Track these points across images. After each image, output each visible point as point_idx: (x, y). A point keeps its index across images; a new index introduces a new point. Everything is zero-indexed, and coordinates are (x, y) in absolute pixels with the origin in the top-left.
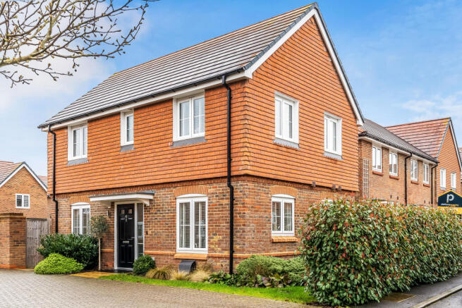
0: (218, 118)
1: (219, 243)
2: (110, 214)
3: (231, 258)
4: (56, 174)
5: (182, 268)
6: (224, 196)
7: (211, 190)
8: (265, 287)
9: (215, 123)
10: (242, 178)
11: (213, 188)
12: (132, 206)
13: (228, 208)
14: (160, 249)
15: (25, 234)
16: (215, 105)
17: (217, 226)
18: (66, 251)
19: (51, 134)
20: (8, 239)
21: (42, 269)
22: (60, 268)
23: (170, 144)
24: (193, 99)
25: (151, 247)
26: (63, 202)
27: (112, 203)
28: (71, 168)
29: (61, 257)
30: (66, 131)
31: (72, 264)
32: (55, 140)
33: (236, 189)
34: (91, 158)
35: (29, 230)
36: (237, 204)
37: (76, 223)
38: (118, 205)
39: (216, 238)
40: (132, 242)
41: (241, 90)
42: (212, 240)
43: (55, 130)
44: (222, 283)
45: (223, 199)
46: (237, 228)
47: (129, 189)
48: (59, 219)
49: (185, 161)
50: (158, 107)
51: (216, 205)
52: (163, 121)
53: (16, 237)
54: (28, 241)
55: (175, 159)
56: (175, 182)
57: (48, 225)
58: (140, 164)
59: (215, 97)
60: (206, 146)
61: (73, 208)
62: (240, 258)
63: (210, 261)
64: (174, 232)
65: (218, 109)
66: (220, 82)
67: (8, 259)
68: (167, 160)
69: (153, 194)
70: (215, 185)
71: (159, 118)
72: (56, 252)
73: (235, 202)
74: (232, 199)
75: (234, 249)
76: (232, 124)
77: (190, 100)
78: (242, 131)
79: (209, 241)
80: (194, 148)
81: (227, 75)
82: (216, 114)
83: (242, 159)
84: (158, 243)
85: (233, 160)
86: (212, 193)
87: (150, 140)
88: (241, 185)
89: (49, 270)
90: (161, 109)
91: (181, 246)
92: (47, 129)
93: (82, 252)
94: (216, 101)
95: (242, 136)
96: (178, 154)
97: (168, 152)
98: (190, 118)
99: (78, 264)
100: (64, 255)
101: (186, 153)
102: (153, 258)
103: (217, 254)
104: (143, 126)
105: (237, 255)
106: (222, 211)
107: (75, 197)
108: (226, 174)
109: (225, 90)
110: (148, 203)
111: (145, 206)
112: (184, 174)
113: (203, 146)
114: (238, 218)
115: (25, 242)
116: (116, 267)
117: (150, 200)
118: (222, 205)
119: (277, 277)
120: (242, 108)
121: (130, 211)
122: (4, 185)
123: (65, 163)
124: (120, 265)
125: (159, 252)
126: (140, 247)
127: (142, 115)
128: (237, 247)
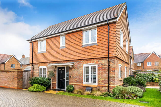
0: (103, 36)
1: (103, 81)
2: (55, 70)
3: (109, 87)
4: (33, 56)
5: (88, 90)
6: (105, 64)
7: (99, 62)
8: (130, 99)
9: (102, 38)
10: (114, 58)
11: (100, 61)
12: (64, 68)
13: (107, 68)
14: (76, 83)
15: (22, 77)
16: (102, 32)
17: (102, 75)
18: (40, 83)
19: (31, 43)
20: (17, 78)
21: (32, 90)
22: (39, 89)
23: (81, 46)
24: (91, 30)
25: (72, 82)
26: (35, 66)
27: (56, 66)
28: (39, 54)
29: (38, 85)
30: (37, 42)
31: (43, 88)
32: (33, 45)
33: (111, 62)
34: (47, 51)
35: (24, 75)
36: (111, 67)
37: (41, 73)
38: (58, 67)
39: (101, 79)
40: (64, 80)
41: (114, 26)
42: (99, 80)
43: (33, 42)
44: (109, 97)
45: (105, 65)
46: (111, 76)
47: (63, 62)
48: (34, 72)
49: (88, 52)
50: (76, 33)
51: (101, 67)
52: (78, 38)
53: (20, 78)
54: (23, 79)
55: (83, 51)
56: (83, 59)
57: (30, 74)
58: (68, 53)
59: (102, 29)
60: (98, 46)
61: (39, 68)
62: (112, 87)
63: (98, 88)
64: (82, 77)
65: (103, 33)
66: (106, 23)
67: (17, 86)
68: (80, 51)
69: (73, 64)
70: (101, 60)
71: (77, 37)
72: (37, 83)
73: (110, 66)
74: (109, 65)
75: (110, 84)
76: (110, 38)
77: (89, 30)
78: (114, 41)
79: (98, 80)
80: (92, 47)
81: (109, 20)
82: (102, 35)
83: (114, 51)
84: (75, 80)
85: (110, 51)
86: (100, 63)
87: (72, 45)
88: (113, 60)
89: (35, 90)
90: (77, 33)
91: (85, 82)
92: (30, 41)
93: (46, 84)
94: (102, 30)
95: (114, 43)
96: (85, 49)
97: (80, 49)
98: (89, 37)
99: (45, 88)
100: (40, 85)
101: (88, 49)
102: (73, 86)
103: (102, 85)
104: (69, 40)
105: (111, 85)
106: (104, 69)
107: (41, 64)
108: (107, 56)
109: (107, 26)
110: (71, 67)
111: (70, 67)
112: (88, 56)
113: (96, 46)
114: (112, 72)
115: (22, 79)
116: (57, 88)
117: (72, 66)
118: (104, 67)
119: (133, 95)
120: (114, 32)
121: (63, 69)
122: (8, 61)
123: (37, 53)
124: (58, 88)
125: (76, 84)
126: (67, 82)
127: (69, 36)
128: (111, 83)
